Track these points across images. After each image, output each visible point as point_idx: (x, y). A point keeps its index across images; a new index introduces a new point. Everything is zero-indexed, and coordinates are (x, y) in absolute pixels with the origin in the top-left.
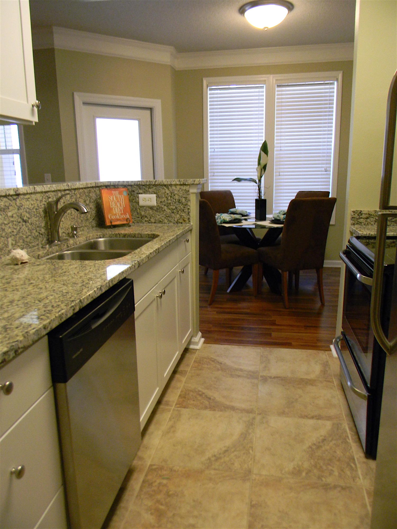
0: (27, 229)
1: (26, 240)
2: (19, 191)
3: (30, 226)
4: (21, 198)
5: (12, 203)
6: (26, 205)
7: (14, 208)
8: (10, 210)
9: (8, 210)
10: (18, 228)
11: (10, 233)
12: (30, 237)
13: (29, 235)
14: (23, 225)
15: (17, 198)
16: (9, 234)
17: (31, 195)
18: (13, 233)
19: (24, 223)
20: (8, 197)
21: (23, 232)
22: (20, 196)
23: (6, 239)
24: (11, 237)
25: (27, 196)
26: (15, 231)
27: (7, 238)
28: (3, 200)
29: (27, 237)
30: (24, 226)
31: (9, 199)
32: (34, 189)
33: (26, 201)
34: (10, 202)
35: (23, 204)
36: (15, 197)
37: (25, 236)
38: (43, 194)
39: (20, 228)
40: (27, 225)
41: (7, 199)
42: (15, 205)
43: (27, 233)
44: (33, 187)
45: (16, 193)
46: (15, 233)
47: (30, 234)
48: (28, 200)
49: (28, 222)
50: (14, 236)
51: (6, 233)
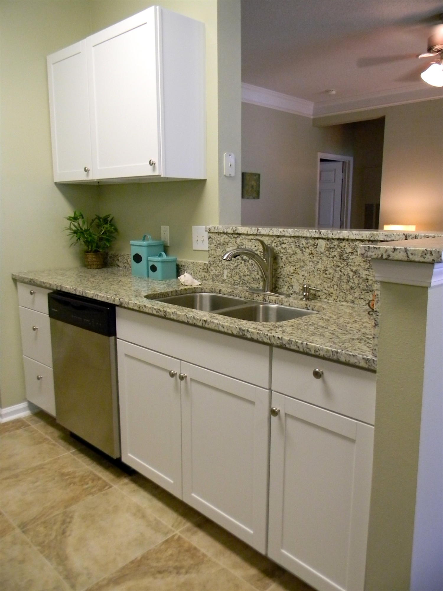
0: (245, 268)
1: (243, 277)
2: (238, 230)
3: (250, 267)
4: (242, 237)
5: (231, 241)
6: (248, 245)
7: (233, 246)
8: (229, 246)
9: (227, 246)
10: (236, 264)
11: (227, 265)
12: (248, 277)
13: (247, 275)
14: (241, 263)
15: (237, 237)
16: (225, 266)
17: (255, 236)
18: (229, 267)
19: (243, 262)
20: (228, 235)
21: (241, 269)
22: (241, 235)
23: (222, 270)
24: (227, 269)
25: (250, 237)
26: (231, 265)
27: (224, 269)
28: (223, 236)
29: (244, 276)
30: (243, 265)
31: (228, 236)
32: (258, 231)
33: (248, 241)
34: (229, 239)
35: (244, 243)
36: (236, 236)
37: (242, 274)
38: (273, 237)
39: (238, 265)
40: (246, 265)
41: (227, 236)
42: (235, 243)
43: (245, 271)
44: (256, 228)
45: (234, 232)
46: (232, 268)
47: (248, 273)
48: (251, 241)
49: (248, 262)
50: (230, 269)
51: (223, 265)
